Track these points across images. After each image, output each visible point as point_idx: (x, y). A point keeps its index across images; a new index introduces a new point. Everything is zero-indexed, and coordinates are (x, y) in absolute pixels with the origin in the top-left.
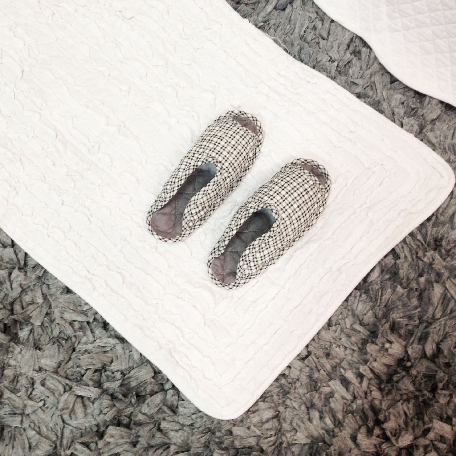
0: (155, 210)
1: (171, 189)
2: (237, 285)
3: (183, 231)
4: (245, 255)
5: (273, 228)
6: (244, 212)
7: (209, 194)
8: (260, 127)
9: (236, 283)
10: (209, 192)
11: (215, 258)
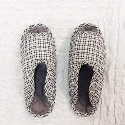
0: (30, 104)
1: (31, 90)
2: (95, 109)
3: (51, 104)
4: (91, 94)
5: (94, 71)
6: (74, 74)
7: (51, 78)
8: (46, 27)
9: (94, 109)
10: (50, 77)
11: (75, 105)
